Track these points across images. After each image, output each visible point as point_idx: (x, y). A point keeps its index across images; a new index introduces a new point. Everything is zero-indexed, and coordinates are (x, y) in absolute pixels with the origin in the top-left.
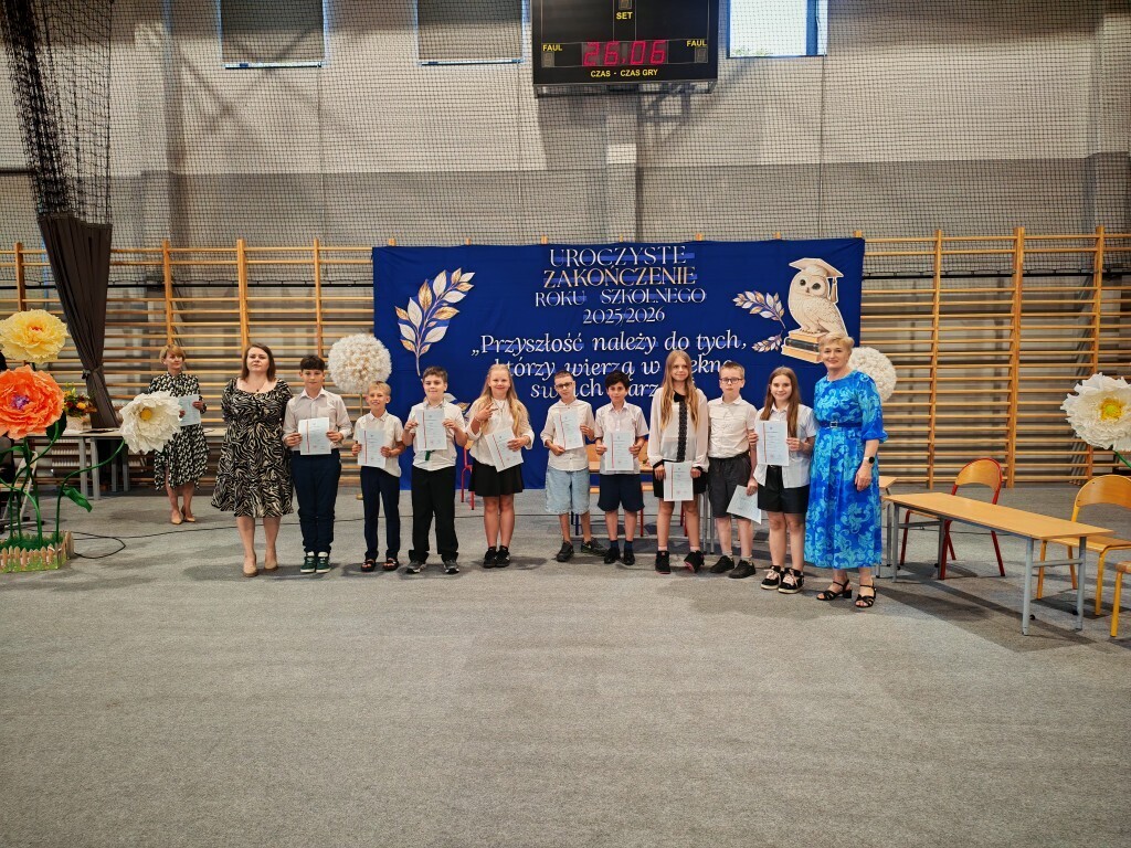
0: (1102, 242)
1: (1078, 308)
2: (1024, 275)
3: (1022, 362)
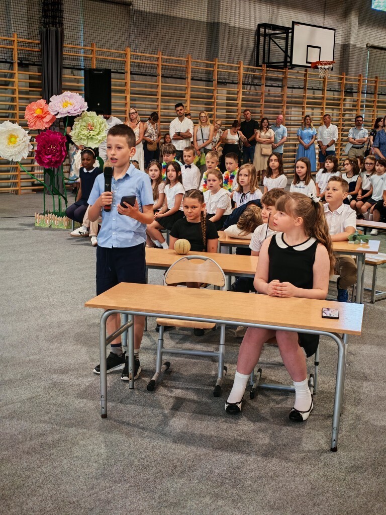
0: (16, 43)
1: (7, 84)
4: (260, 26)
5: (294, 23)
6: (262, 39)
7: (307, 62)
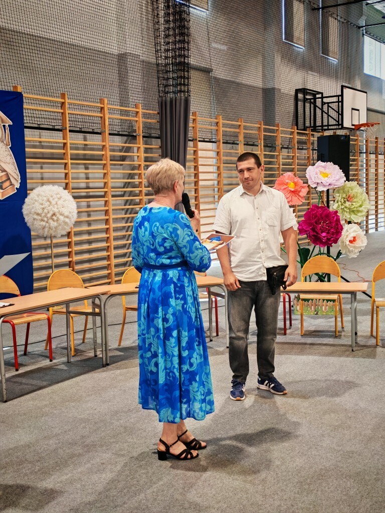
0: (140, 114)
1: (123, 159)
2: (110, 134)
3: (113, 196)
4: (297, 91)
5: (343, 87)
6: (300, 104)
7: (353, 125)
